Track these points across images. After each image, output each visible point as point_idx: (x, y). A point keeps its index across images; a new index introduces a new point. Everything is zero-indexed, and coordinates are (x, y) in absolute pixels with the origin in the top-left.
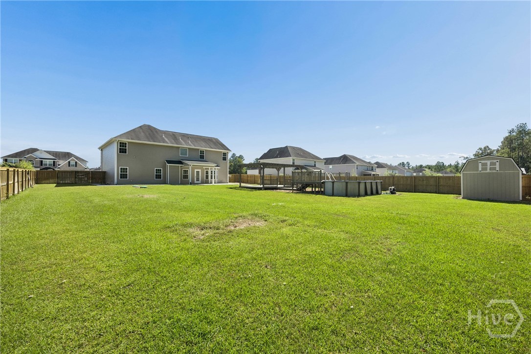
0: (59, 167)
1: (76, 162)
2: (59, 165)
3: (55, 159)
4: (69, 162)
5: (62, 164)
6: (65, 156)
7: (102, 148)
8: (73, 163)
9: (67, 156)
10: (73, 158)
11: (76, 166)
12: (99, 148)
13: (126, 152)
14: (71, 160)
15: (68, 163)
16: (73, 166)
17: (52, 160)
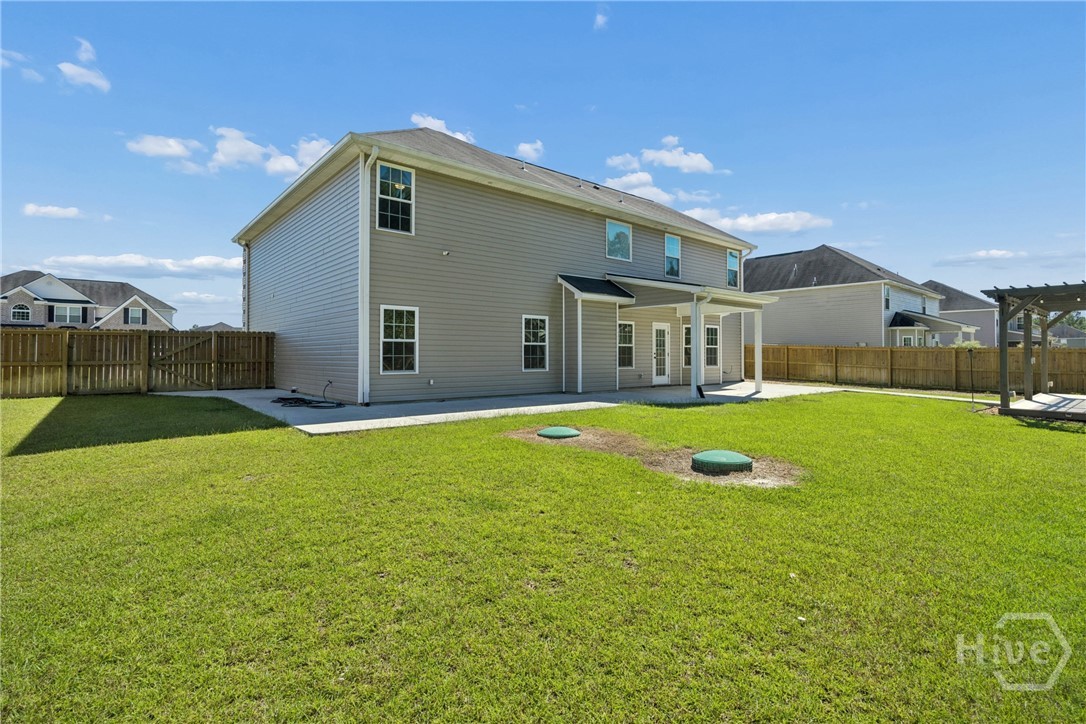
0: (98, 324)
1: (145, 311)
2: (98, 319)
3: (88, 302)
4: (126, 311)
5: (107, 316)
6: (115, 294)
7: (248, 240)
8: (136, 313)
9: (120, 294)
10: (136, 297)
11: (144, 322)
12: (238, 240)
13: (406, 227)
14: (132, 304)
15: (122, 315)
16: (135, 320)
17: (80, 306)
